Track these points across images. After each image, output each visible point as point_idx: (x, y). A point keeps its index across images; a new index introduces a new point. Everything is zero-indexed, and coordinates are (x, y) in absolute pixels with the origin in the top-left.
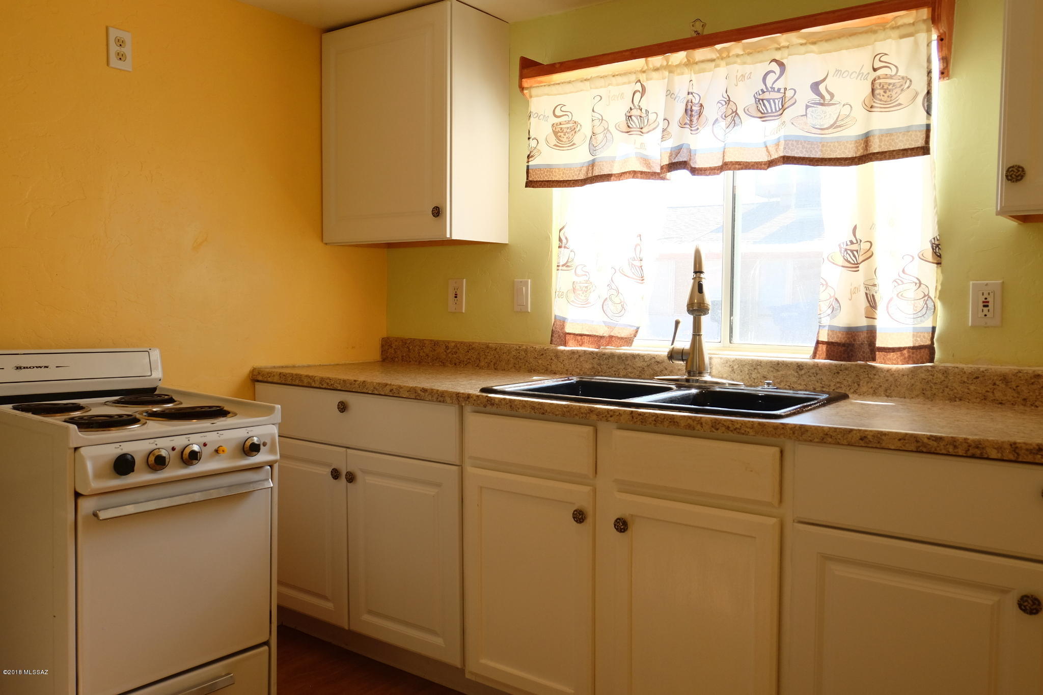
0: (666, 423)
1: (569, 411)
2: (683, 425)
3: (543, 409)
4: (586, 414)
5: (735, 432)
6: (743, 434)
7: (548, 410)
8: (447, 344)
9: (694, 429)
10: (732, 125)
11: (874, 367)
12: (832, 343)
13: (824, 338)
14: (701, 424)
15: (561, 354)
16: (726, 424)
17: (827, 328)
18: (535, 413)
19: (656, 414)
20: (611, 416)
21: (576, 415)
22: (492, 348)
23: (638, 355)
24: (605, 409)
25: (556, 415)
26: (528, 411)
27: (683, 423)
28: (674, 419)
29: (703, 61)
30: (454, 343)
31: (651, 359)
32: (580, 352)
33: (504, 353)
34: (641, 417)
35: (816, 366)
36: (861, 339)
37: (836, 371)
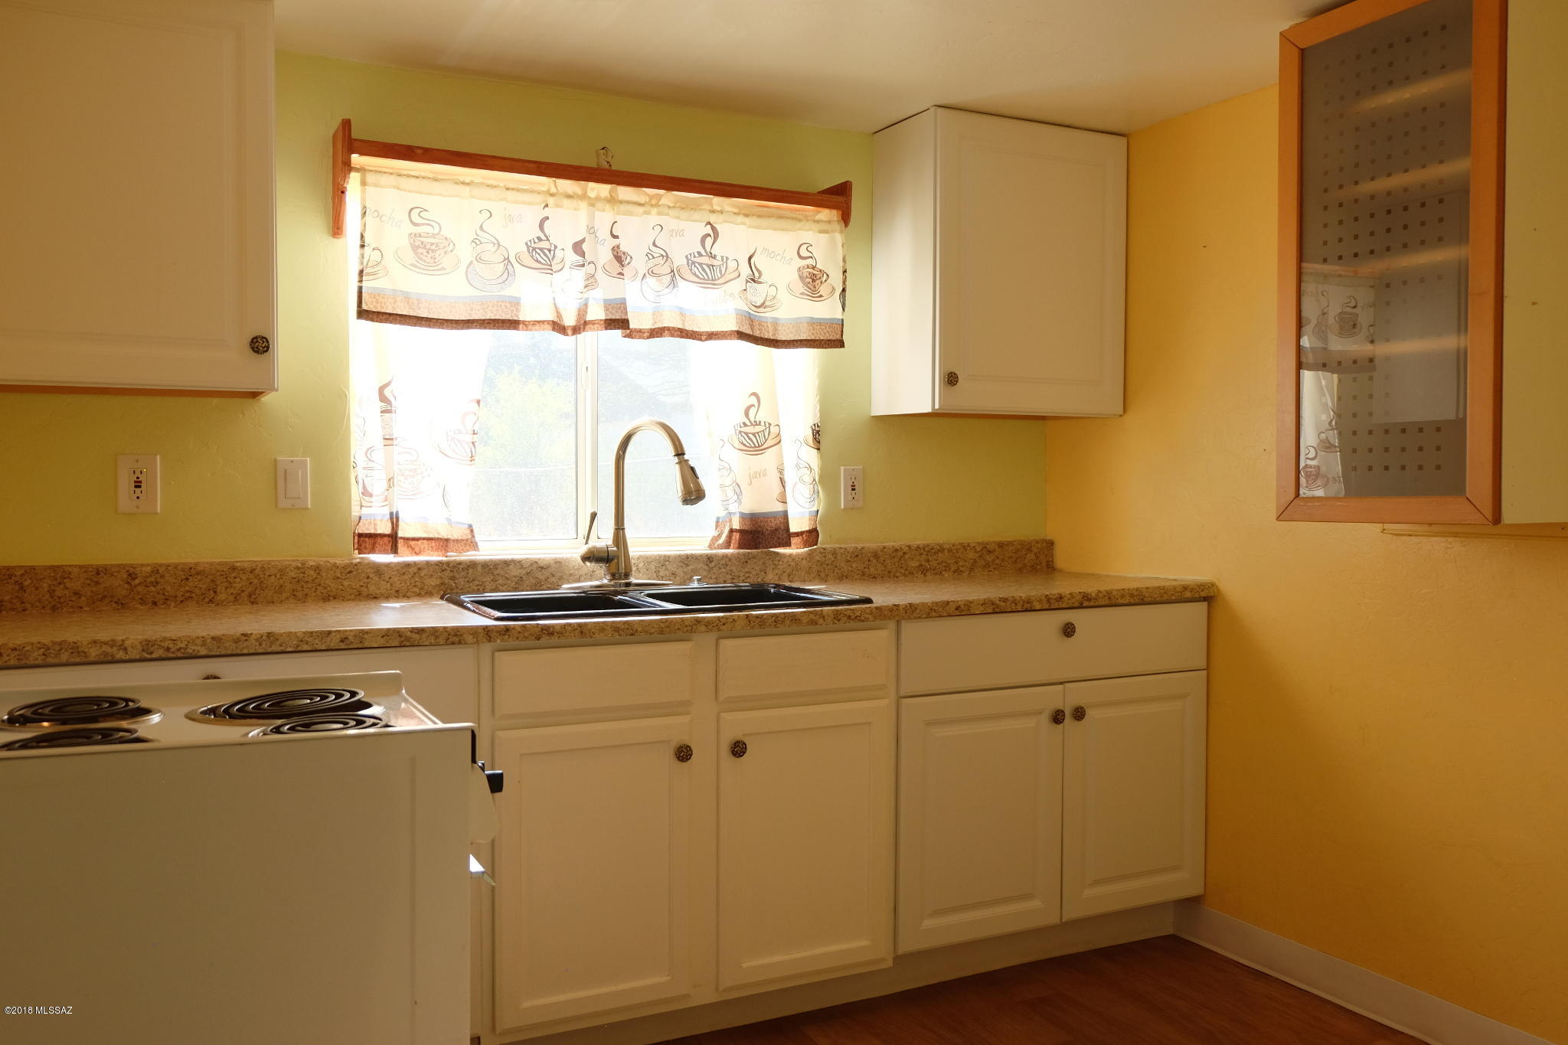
0: (788, 622)
1: (668, 627)
2: (805, 621)
3: (632, 629)
4: (692, 626)
5: (856, 620)
6: (863, 621)
7: (640, 629)
8: (132, 570)
9: (817, 624)
10: (672, 285)
11: (778, 553)
12: (743, 530)
13: (736, 526)
14: (824, 617)
15: (386, 569)
16: (847, 613)
17: (738, 515)
18: (620, 635)
19: (775, 614)
20: (724, 624)
21: (678, 629)
22: (242, 570)
23: (513, 561)
24: (715, 617)
25: (651, 634)
26: (610, 635)
27: (805, 620)
28: (795, 615)
29: (628, 202)
30: (149, 568)
31: (531, 565)
32: (419, 564)
33: (270, 576)
34: (759, 620)
35: (725, 556)
36: (773, 524)
37: (745, 561)
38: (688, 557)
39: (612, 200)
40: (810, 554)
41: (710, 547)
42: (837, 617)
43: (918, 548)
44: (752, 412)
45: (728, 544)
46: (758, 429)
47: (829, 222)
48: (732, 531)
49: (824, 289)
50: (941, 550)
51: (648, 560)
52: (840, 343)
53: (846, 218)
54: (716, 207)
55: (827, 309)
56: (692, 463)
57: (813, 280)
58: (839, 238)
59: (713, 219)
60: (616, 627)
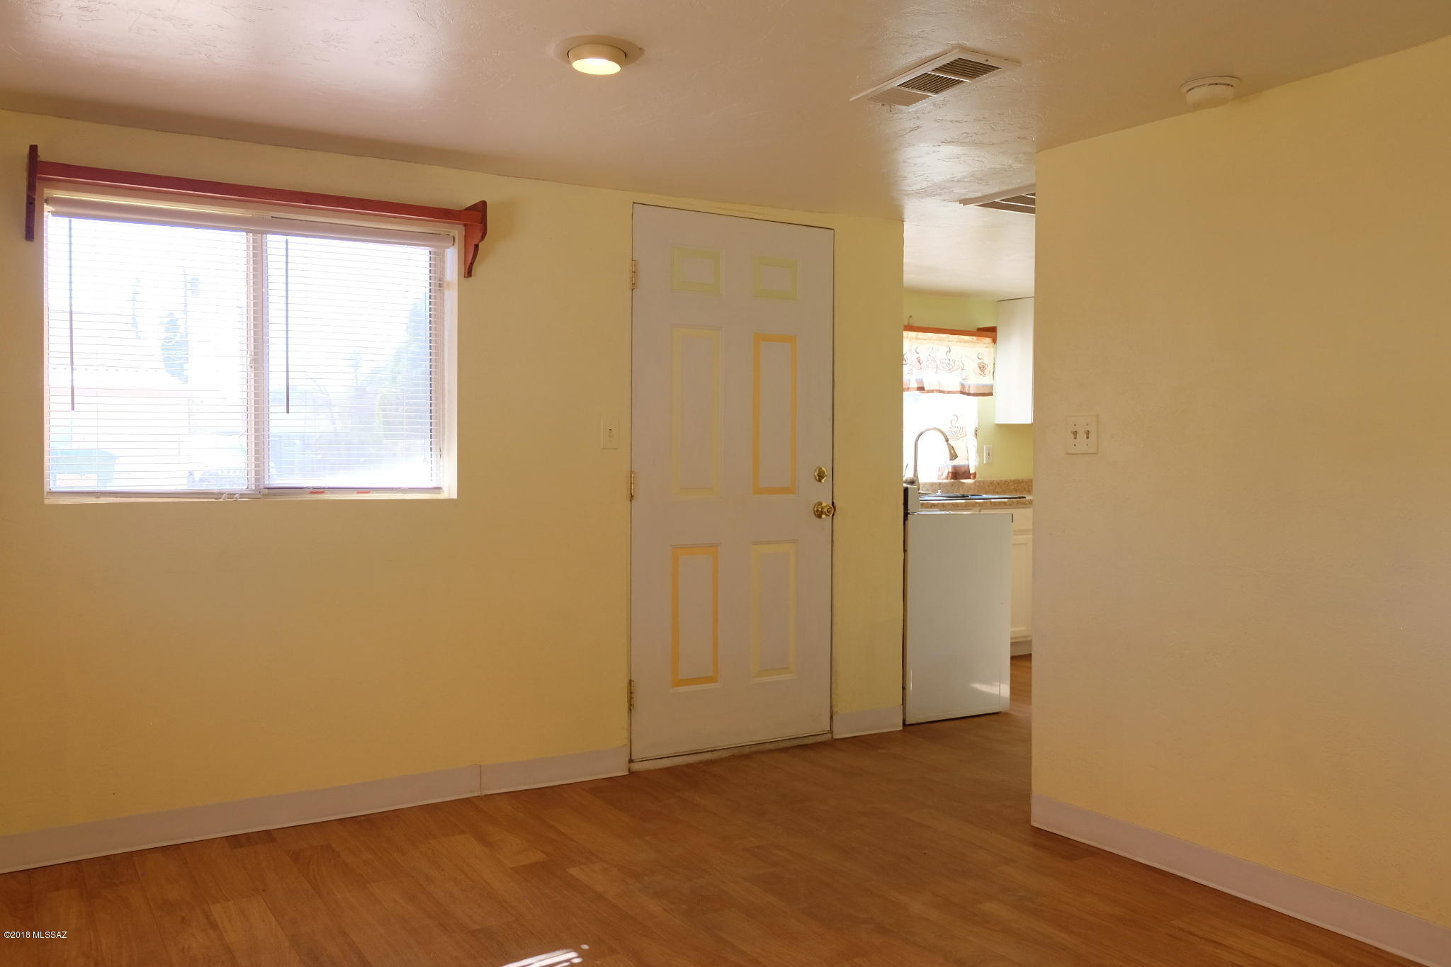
10: (938, 372)
11: (964, 481)
12: (952, 472)
17: (951, 466)
29: (922, 339)
35: (945, 483)
36: (963, 470)
37: (952, 484)
38: (933, 483)
39: (917, 338)
40: (975, 482)
41: (939, 479)
42: (1018, 503)
43: (1014, 481)
44: (953, 423)
45: (947, 478)
46: (955, 430)
47: (988, 343)
48: (949, 472)
49: (986, 372)
50: (1023, 482)
51: (925, 484)
52: (991, 394)
53: (994, 341)
54: (950, 340)
55: (986, 380)
56: (952, 445)
57: (982, 368)
58: (992, 350)
59: (950, 344)
60: (953, 504)
